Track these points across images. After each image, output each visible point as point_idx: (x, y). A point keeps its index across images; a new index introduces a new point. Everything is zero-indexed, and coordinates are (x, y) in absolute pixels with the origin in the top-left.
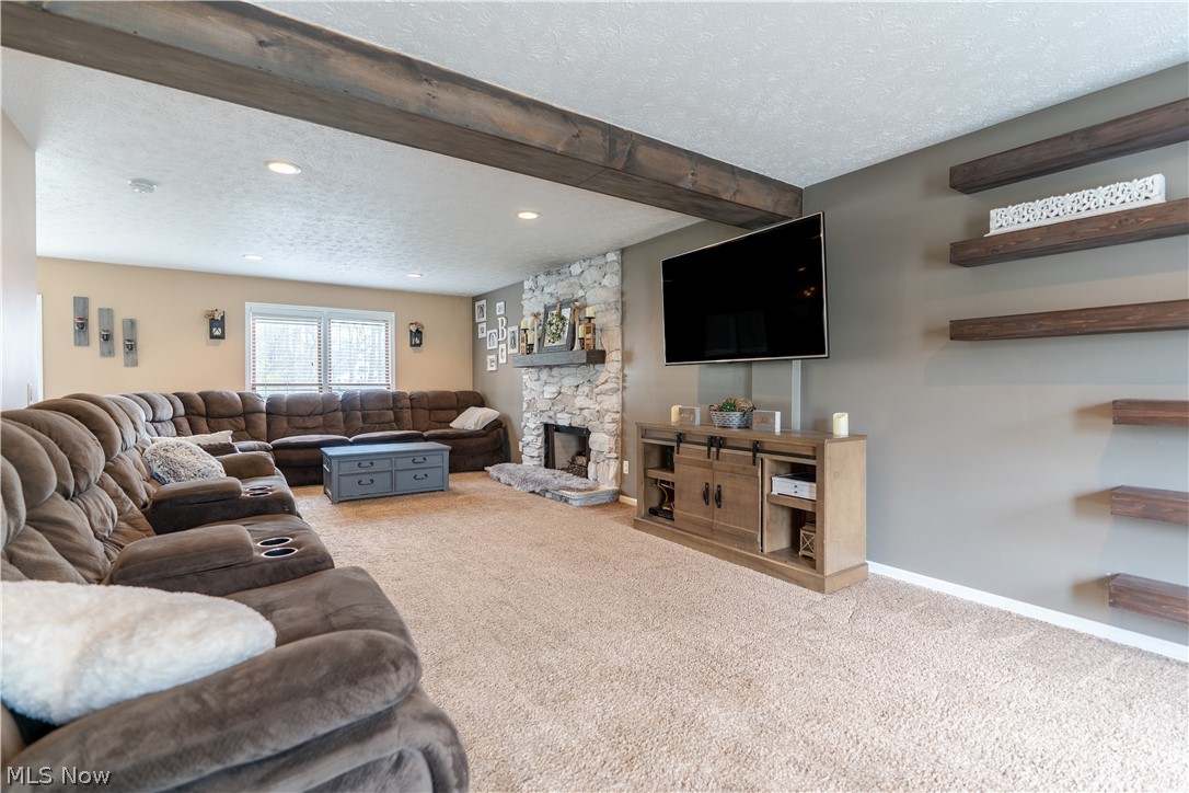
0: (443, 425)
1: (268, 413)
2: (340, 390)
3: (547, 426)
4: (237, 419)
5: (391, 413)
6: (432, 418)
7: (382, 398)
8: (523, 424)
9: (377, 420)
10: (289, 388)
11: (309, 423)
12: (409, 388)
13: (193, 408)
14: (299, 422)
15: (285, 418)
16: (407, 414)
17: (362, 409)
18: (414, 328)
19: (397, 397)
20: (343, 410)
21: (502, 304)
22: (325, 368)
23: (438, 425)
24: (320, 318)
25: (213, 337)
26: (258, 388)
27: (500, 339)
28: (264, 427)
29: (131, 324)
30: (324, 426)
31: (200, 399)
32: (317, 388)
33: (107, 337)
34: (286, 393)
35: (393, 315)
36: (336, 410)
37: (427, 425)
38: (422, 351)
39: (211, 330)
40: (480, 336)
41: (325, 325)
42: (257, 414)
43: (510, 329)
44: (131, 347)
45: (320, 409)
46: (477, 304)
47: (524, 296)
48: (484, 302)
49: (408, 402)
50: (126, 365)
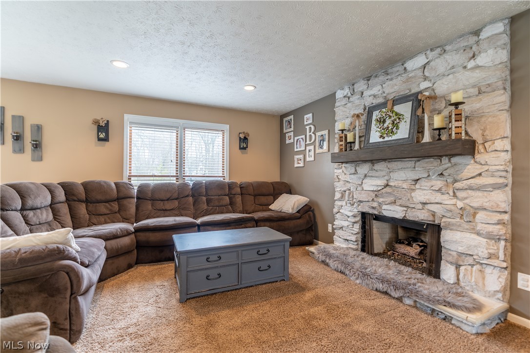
0: (264, 207)
1: (138, 198)
2: (191, 180)
3: (364, 215)
4: (112, 204)
5: (227, 197)
6: (257, 202)
7: (220, 186)
8: (335, 210)
9: (217, 204)
10: (155, 178)
11: (169, 205)
12: (239, 180)
13: (73, 195)
14: (160, 205)
15: (150, 202)
16: (238, 199)
17: (207, 195)
18: (242, 136)
19: (231, 186)
20: (193, 196)
21: (310, 115)
22: (181, 164)
23: (261, 207)
24: (178, 128)
25: (100, 139)
26: (133, 178)
27: (308, 142)
28: (133, 210)
29: (38, 129)
30: (179, 208)
31: (82, 188)
32: (175, 179)
33: (18, 138)
34: (152, 182)
35: (228, 126)
36: (187, 196)
37: (253, 208)
38: (247, 153)
39: (98, 134)
40: (288, 142)
41: (181, 133)
42: (128, 199)
43: (319, 134)
44: (37, 145)
45: (176, 195)
46: (285, 119)
47: (337, 104)
48: (292, 117)
49: (239, 190)
50: (33, 160)
